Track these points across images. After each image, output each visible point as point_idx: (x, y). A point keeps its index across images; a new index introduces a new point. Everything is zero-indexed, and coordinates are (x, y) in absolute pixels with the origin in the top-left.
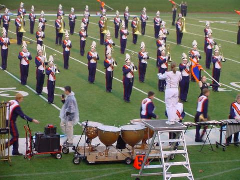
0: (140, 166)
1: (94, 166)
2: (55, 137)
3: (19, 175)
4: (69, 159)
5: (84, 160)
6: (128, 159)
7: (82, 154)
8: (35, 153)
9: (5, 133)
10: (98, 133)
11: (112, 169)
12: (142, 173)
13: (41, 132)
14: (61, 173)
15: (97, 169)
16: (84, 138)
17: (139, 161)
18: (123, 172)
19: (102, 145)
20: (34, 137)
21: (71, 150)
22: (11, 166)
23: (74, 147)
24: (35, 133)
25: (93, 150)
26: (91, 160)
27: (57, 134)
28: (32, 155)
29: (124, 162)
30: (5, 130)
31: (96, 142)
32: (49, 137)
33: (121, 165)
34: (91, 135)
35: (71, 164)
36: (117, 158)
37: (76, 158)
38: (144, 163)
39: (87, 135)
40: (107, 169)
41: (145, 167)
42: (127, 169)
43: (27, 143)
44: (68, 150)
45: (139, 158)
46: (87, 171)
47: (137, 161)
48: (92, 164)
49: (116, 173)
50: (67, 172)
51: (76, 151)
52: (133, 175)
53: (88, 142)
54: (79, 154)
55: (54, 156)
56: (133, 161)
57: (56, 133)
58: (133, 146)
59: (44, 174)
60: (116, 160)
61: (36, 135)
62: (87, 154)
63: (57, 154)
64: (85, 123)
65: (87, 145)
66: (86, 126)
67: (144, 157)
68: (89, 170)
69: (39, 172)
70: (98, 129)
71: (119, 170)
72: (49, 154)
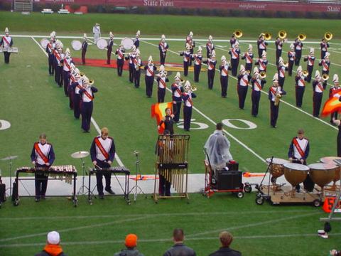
0: (330, 209)
1: (278, 207)
2: (236, 173)
3: (197, 214)
4: (251, 198)
5: (268, 200)
6: (317, 200)
7: (266, 194)
9: (183, 168)
10: (284, 171)
11: (298, 211)
12: (332, 217)
14: (242, 213)
15: (282, 210)
16: (269, 176)
17: (329, 204)
18: (310, 214)
19: (288, 184)
21: (254, 189)
22: (188, 203)
23: (257, 185)
25: (278, 189)
26: (276, 200)
27: (239, 170)
29: (312, 204)
30: (183, 164)
31: (281, 180)
33: (309, 207)
34: (276, 172)
35: (253, 204)
36: (304, 199)
37: (259, 198)
38: (334, 205)
39: (271, 173)
41: (335, 211)
42: (316, 212)
43: (206, 180)
44: (251, 188)
45: (329, 200)
46: (271, 212)
47: (327, 203)
48: (277, 205)
50: (249, 212)
51: (259, 189)
52: (322, 219)
53: (273, 180)
54: (262, 193)
55: (235, 195)
56: (322, 204)
57: (237, 169)
58: (322, 187)
59: (224, 213)
60: (302, 201)
62: (271, 194)
63: (238, 192)
64: (269, 160)
65: (271, 184)
66: (271, 163)
67: (335, 200)
68: (274, 211)
70: (284, 167)
71: (306, 213)
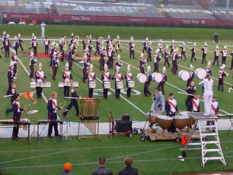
0: (185, 143)
1: (154, 143)
2: (129, 122)
3: (105, 147)
4: (138, 137)
5: (148, 138)
6: (177, 138)
7: (147, 134)
8: (115, 132)
9: (96, 119)
10: (158, 121)
11: (166, 145)
12: (187, 148)
13: (120, 119)
14: (133, 146)
15: (156, 144)
16: (148, 123)
17: (185, 140)
18: (173, 147)
19: (160, 128)
20: (115, 122)
21: (139, 131)
22: (99, 141)
23: (141, 129)
24: (115, 119)
25: (154, 131)
26: (153, 138)
27: (130, 120)
28: (113, 134)
29: (174, 140)
30: (96, 117)
32: (124, 122)
33: (173, 142)
34: (153, 121)
35: (139, 141)
36: (170, 137)
37: (142, 137)
38: (188, 141)
39: (150, 122)
40: (163, 144)
41: (189, 144)
42: (177, 145)
43: (110, 126)
44: (137, 131)
45: (185, 138)
47: (183, 139)
48: (153, 141)
49: (169, 147)
50: (136, 146)
51: (142, 132)
52: (180, 149)
53: (151, 126)
54: (144, 134)
55: (128, 135)
56: (181, 140)
57: (129, 120)
58: (181, 130)
59: (121, 147)
60: (169, 138)
61: (116, 121)
62: (150, 135)
64: (148, 114)
65: (150, 128)
66: (150, 116)
67: (188, 138)
68: (151, 145)
69: (118, 145)
70: (158, 118)
72: (124, 134)
